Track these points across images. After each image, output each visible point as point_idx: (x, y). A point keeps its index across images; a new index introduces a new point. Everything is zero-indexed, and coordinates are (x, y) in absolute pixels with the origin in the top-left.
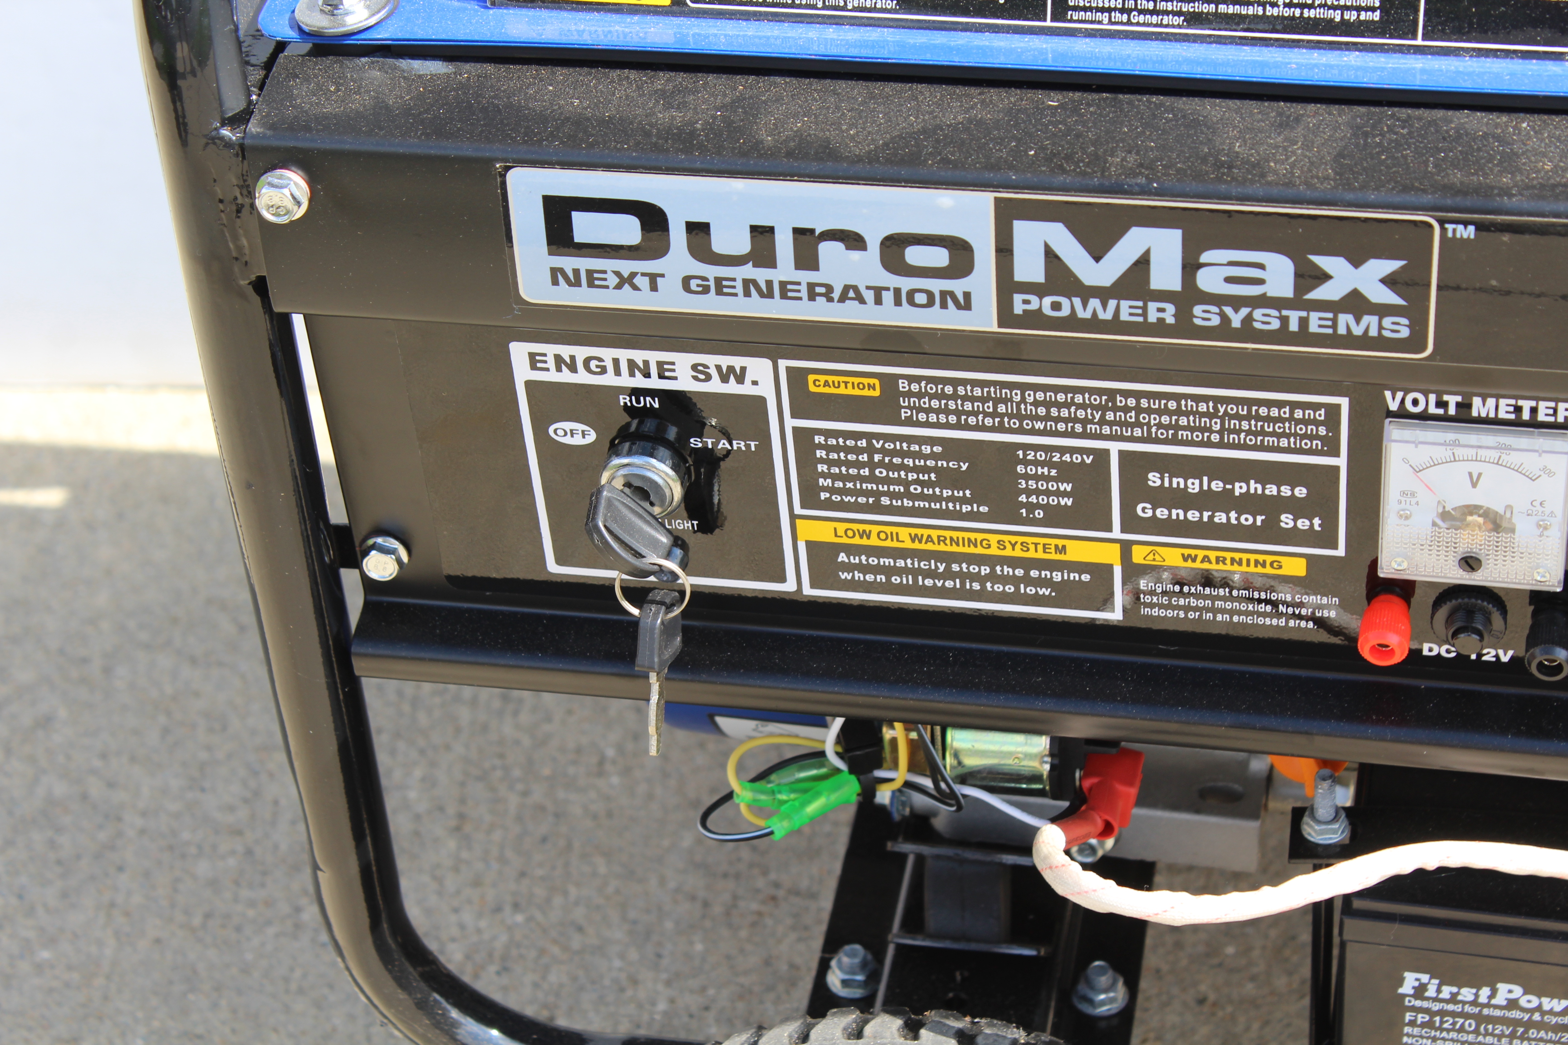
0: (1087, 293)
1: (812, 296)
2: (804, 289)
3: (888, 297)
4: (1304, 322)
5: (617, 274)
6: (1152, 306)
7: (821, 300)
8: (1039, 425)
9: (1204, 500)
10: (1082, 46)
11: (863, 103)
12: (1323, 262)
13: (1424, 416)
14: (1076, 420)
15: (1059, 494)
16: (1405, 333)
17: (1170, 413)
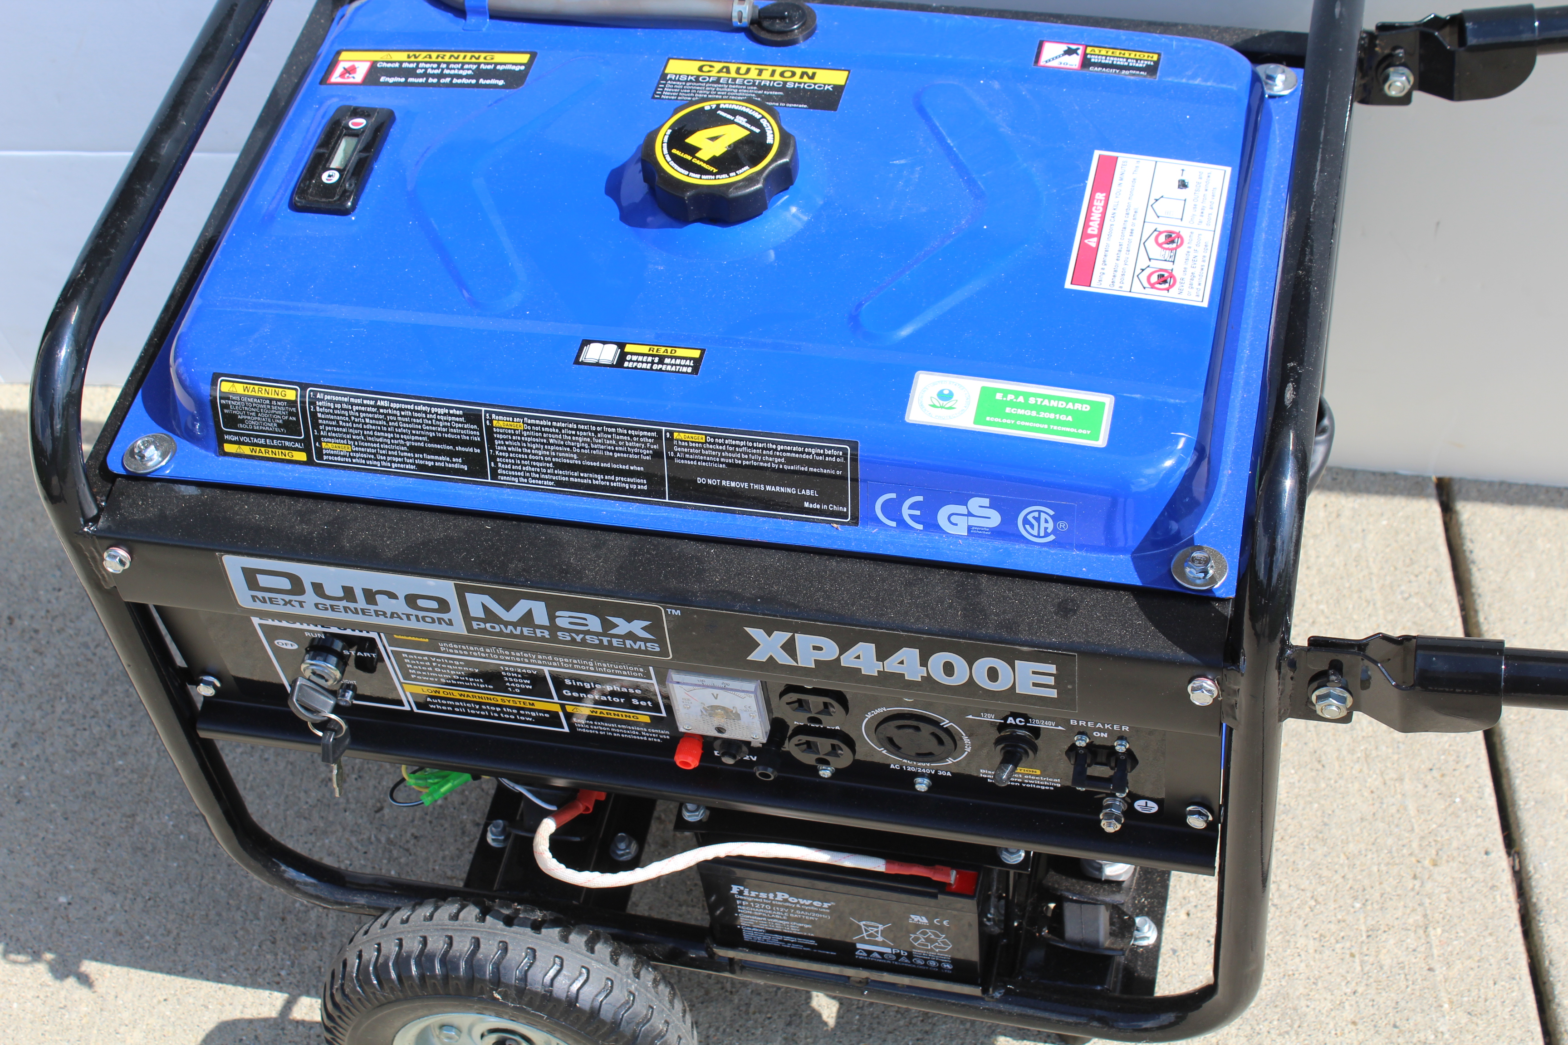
0: (506, 624)
1: (377, 615)
2: (372, 612)
3: (413, 618)
4: (610, 642)
5: (283, 600)
7: (382, 617)
8: (507, 658)
10: (504, 496)
12: (612, 619)
14: (524, 657)
15: (524, 684)
16: (657, 650)
17: (568, 658)
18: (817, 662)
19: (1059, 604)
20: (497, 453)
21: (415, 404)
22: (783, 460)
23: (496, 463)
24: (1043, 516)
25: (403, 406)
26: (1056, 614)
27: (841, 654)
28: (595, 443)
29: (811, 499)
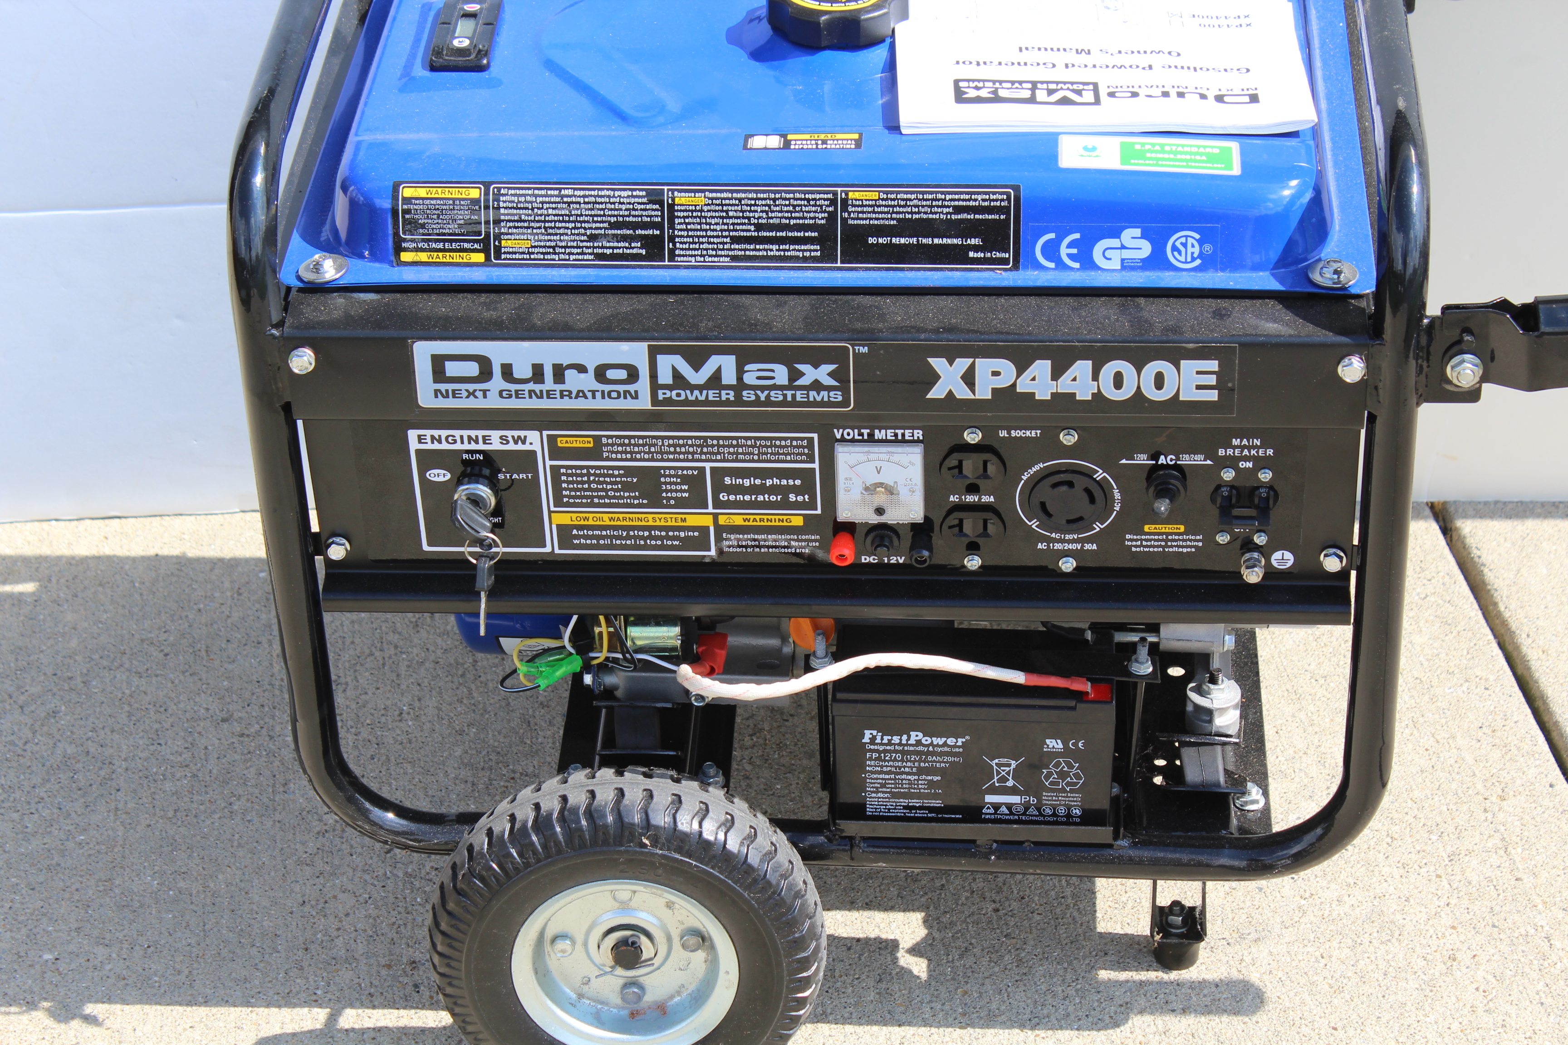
0: (693, 388)
1: (562, 397)
2: (558, 393)
3: (598, 395)
4: (794, 396)
5: (467, 390)
6: (723, 392)
7: (566, 398)
8: (671, 457)
9: (753, 490)
10: (683, 273)
11: (582, 304)
12: (800, 367)
13: (853, 441)
14: (689, 453)
15: (682, 491)
16: (840, 398)
17: (734, 446)
18: (994, 390)
19: (1214, 312)
20: (676, 232)
21: (599, 189)
22: (951, 210)
23: (674, 244)
24: (1190, 240)
25: (587, 193)
26: (1214, 318)
27: (1018, 376)
28: (773, 212)
29: (976, 249)
